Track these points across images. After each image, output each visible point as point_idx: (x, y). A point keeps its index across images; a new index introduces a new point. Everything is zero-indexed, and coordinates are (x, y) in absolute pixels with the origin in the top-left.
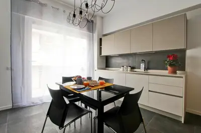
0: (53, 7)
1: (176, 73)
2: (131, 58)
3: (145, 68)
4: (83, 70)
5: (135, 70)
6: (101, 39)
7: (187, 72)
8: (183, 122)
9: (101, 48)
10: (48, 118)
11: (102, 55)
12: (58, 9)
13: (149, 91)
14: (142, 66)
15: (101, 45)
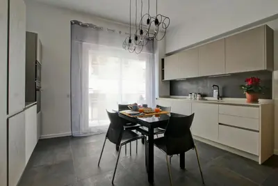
0: (108, 30)
1: (257, 102)
2: (201, 83)
3: (218, 95)
4: (142, 98)
5: (206, 98)
6: (163, 60)
7: (274, 100)
8: (260, 163)
9: (163, 71)
10: (107, 140)
11: (165, 79)
12: (113, 31)
13: (220, 124)
14: (215, 92)
15: (163, 67)
